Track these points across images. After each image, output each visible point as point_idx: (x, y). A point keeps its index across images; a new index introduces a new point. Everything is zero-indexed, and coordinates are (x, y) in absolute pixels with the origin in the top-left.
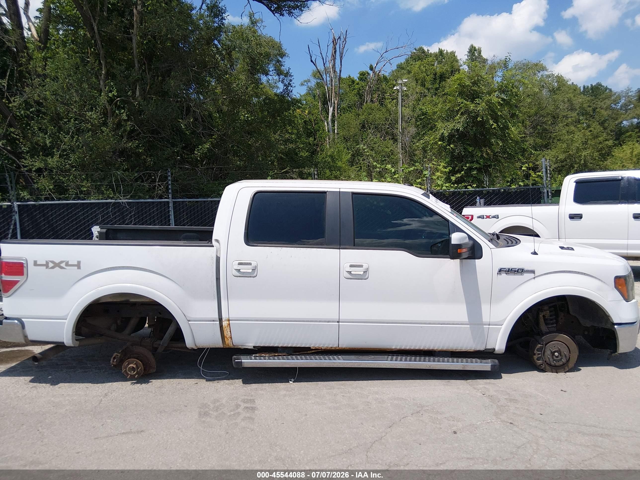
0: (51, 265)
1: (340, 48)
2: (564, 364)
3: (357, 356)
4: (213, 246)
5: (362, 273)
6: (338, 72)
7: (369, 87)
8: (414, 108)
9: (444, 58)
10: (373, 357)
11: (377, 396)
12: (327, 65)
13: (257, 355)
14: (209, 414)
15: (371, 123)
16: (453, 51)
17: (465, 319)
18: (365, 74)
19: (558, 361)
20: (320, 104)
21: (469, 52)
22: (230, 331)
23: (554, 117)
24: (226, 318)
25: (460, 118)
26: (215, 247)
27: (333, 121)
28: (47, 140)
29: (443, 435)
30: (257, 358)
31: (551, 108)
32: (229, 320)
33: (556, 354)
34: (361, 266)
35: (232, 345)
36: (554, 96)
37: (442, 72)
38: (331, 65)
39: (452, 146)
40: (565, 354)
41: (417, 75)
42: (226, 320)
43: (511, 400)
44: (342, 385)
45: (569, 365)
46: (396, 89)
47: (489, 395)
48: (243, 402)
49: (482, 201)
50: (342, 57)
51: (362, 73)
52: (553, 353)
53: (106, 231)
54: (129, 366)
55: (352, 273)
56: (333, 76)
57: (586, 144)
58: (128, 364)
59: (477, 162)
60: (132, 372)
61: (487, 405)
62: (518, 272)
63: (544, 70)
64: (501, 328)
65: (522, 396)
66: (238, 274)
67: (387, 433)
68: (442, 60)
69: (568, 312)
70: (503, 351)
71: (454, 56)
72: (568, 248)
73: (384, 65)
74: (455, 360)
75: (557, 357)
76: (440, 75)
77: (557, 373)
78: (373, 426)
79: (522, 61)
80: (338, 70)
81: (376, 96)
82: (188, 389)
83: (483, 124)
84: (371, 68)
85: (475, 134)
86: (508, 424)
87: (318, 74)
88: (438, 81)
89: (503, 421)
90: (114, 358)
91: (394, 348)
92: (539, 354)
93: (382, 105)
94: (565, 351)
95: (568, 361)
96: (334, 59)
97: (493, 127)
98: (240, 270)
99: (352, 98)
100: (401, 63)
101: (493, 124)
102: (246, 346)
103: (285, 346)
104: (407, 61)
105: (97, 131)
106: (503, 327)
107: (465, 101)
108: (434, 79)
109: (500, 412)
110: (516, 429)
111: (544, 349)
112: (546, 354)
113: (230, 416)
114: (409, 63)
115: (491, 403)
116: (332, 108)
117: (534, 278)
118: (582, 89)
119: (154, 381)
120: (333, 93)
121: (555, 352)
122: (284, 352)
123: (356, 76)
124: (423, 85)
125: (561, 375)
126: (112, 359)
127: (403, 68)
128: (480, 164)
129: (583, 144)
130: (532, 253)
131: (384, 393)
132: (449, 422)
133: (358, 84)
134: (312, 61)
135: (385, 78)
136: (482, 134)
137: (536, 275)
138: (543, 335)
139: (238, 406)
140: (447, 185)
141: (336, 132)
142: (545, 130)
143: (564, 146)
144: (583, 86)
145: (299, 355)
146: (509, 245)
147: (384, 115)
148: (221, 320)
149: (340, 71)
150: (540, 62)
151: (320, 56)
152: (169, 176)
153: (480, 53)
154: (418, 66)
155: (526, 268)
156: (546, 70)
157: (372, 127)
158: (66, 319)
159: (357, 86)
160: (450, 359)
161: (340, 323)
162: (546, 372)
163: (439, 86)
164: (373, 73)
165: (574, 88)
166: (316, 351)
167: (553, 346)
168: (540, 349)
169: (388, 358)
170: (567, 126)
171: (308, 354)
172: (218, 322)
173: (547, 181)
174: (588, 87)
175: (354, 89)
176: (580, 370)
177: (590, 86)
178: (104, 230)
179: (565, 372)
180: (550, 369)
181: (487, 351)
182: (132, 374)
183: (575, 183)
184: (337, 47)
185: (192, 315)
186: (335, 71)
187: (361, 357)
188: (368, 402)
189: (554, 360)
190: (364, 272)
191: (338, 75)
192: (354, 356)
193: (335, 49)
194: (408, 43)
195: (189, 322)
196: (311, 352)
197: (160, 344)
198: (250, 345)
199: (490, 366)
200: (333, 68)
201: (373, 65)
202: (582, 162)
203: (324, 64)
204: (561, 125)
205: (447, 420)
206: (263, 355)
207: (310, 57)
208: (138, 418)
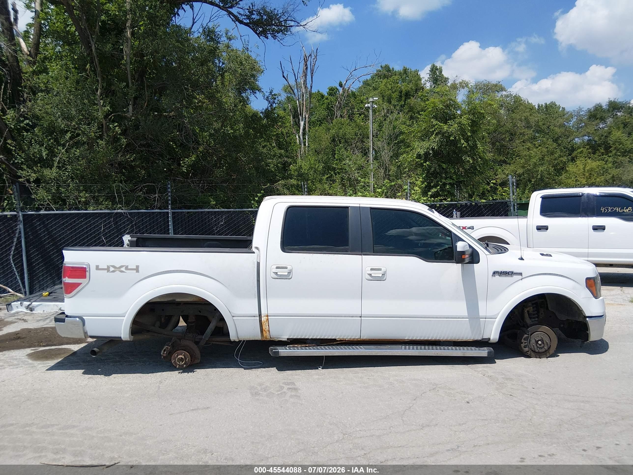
0: (112, 269)
1: (311, 65)
2: (546, 351)
3: (375, 346)
4: (254, 253)
5: (381, 275)
6: (309, 88)
7: (339, 103)
8: (380, 123)
9: (408, 76)
10: (389, 346)
11: (397, 378)
12: (299, 80)
13: (291, 346)
14: (260, 393)
15: (341, 138)
16: (416, 70)
17: (465, 314)
18: (334, 89)
19: (541, 348)
20: (291, 118)
21: (431, 71)
22: (269, 326)
23: (512, 134)
24: (265, 314)
25: (435, 138)
26: (256, 254)
27: (304, 134)
28: (43, 152)
29: (459, 405)
30: (291, 348)
31: (509, 126)
32: (267, 316)
33: (540, 342)
34: (380, 270)
35: (269, 337)
36: (512, 115)
37: (407, 90)
38: (302, 81)
39: (427, 163)
40: (547, 342)
41: (384, 92)
42: (265, 316)
43: (507, 379)
44: (365, 370)
45: (550, 352)
46: (367, 106)
47: (488, 376)
48: (285, 384)
49: (459, 213)
50: (313, 73)
51: (332, 89)
52: (537, 342)
53: (137, 240)
54: (178, 357)
55: (372, 275)
56: (304, 92)
57: (543, 160)
58: (177, 356)
59: (451, 178)
60: (181, 362)
61: (488, 383)
62: (508, 274)
63: (503, 91)
64: (495, 321)
65: (515, 376)
66: (276, 276)
67: (413, 404)
68: (406, 77)
69: (547, 308)
70: (497, 340)
71: (417, 75)
72: (547, 255)
73: (353, 83)
74: (458, 348)
75: (540, 345)
76: (406, 93)
77: (540, 358)
78: (400, 400)
79: (483, 81)
80: (309, 86)
81: (345, 111)
82: (232, 376)
83: (455, 143)
84: (341, 85)
85: (449, 152)
86: (509, 396)
87: (289, 89)
88: (403, 99)
89: (504, 394)
90: (164, 351)
91: (406, 338)
92: (525, 343)
93: (351, 120)
94: (546, 339)
95: (549, 348)
96: (306, 76)
97: (463, 146)
98: (277, 273)
99: (322, 112)
100: (367, 80)
101: (463, 143)
102: (281, 338)
103: (314, 338)
104: (372, 78)
105: (94, 144)
106: (497, 320)
107: (439, 123)
108: (400, 96)
109: (500, 388)
110: (516, 399)
111: (529, 338)
112: (531, 342)
113: (278, 395)
114: (374, 80)
115: (491, 381)
116: (303, 122)
117: (522, 279)
118: (537, 107)
119: (198, 370)
120: (304, 108)
121: (539, 341)
122: (313, 343)
123: (325, 92)
124: (389, 102)
125: (544, 360)
126: (163, 351)
127: (368, 85)
128: (453, 180)
129: (540, 160)
130: (519, 259)
131: (402, 376)
132: (462, 395)
133: (327, 99)
134: (284, 77)
135: (354, 94)
136: (454, 152)
137: (523, 277)
138: (528, 327)
139: (282, 388)
140: (425, 199)
141: (307, 145)
142: (503, 146)
143: (523, 161)
144: (538, 104)
145: (326, 345)
146: (498, 252)
147: (353, 129)
148: (260, 315)
149: (311, 87)
150: (499, 82)
151: (292, 72)
152: (169, 188)
153: (441, 72)
154: (384, 84)
155: (515, 271)
156: (505, 91)
157: (343, 141)
158: (124, 317)
159: (326, 101)
160: (454, 348)
161: (362, 318)
162: (531, 357)
163: (405, 102)
164: (343, 89)
165: (531, 108)
166: (341, 342)
167: (537, 336)
168: (526, 339)
169: (402, 347)
170: (524, 142)
171: (333, 345)
172: (258, 318)
173: (514, 196)
174: (542, 105)
175: (323, 104)
176: (559, 356)
177: (544, 105)
178: (135, 239)
179: (547, 358)
180: (534, 355)
181: (484, 340)
182: (180, 364)
183: (541, 199)
184: (308, 63)
185: (236, 312)
186: (306, 86)
187: (379, 347)
188: (391, 383)
189: (538, 347)
190: (383, 274)
191: (309, 90)
192: (373, 346)
193: (306, 65)
194: (376, 63)
195: (234, 318)
196: (336, 343)
197: (201, 339)
198: (284, 338)
199: (487, 353)
200: (304, 84)
201: (342, 82)
202: (539, 177)
203: (296, 80)
204: (517, 141)
205: (459, 394)
206: (296, 346)
207: (282, 73)
208: (199, 398)
